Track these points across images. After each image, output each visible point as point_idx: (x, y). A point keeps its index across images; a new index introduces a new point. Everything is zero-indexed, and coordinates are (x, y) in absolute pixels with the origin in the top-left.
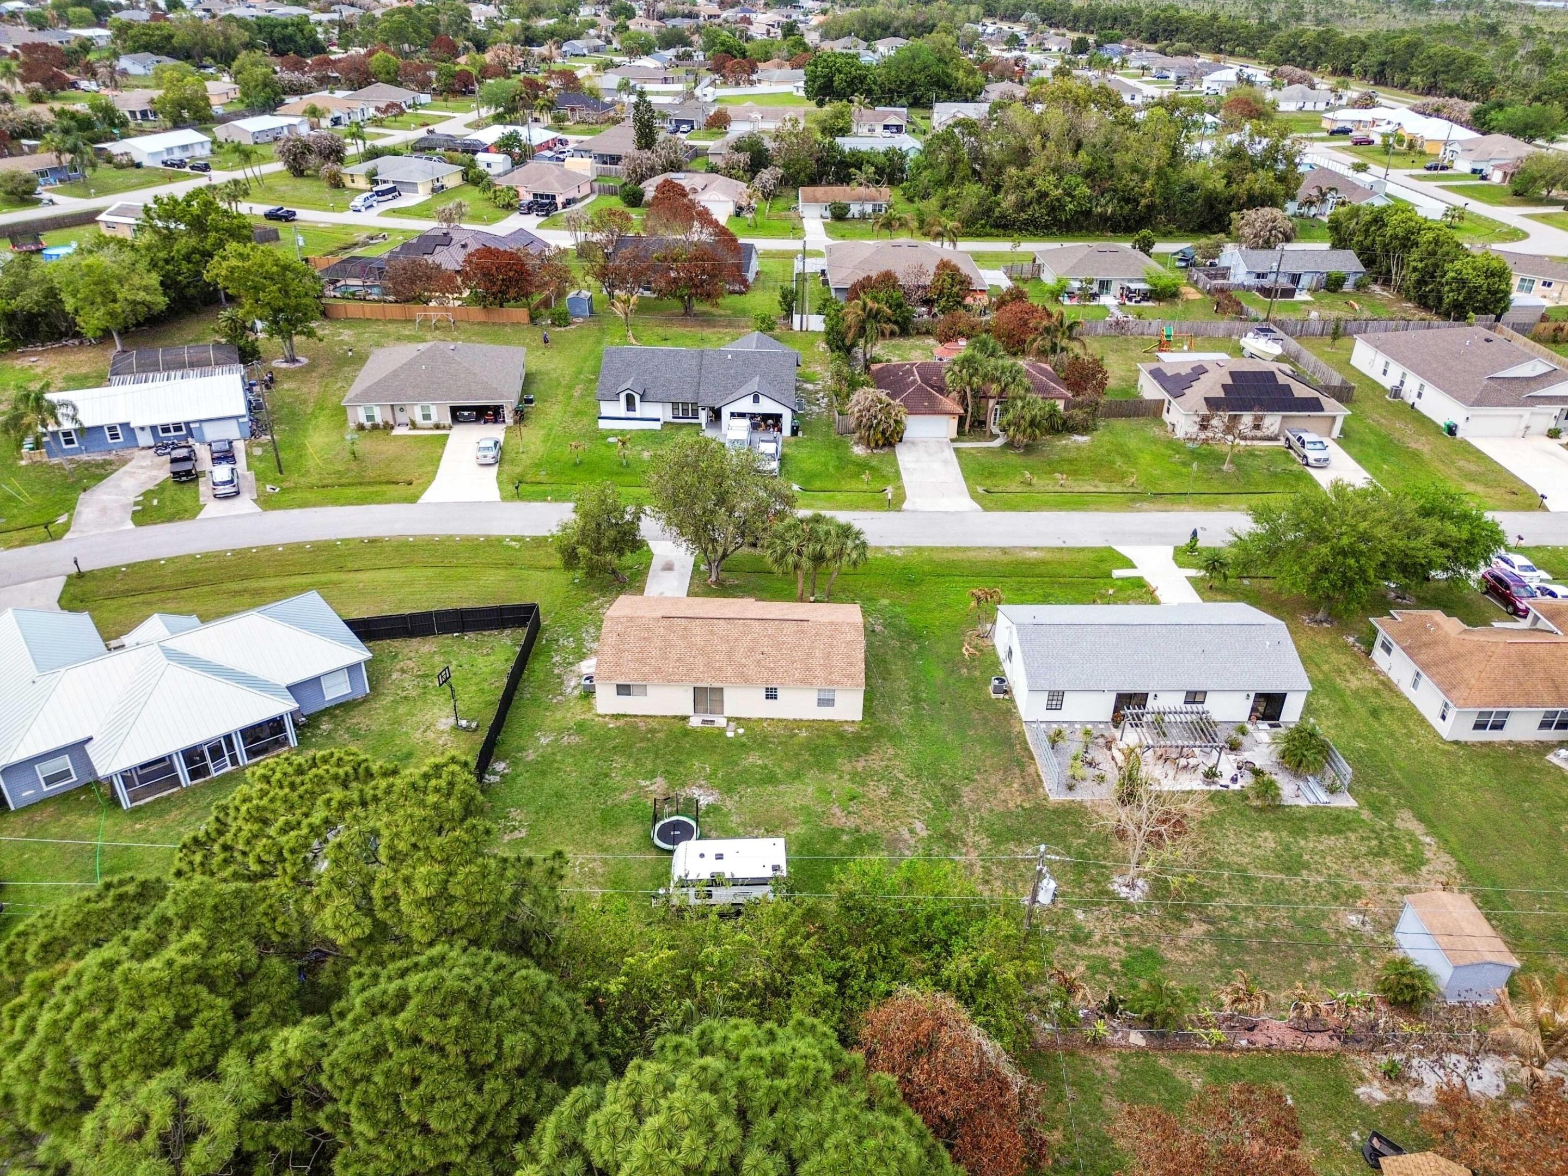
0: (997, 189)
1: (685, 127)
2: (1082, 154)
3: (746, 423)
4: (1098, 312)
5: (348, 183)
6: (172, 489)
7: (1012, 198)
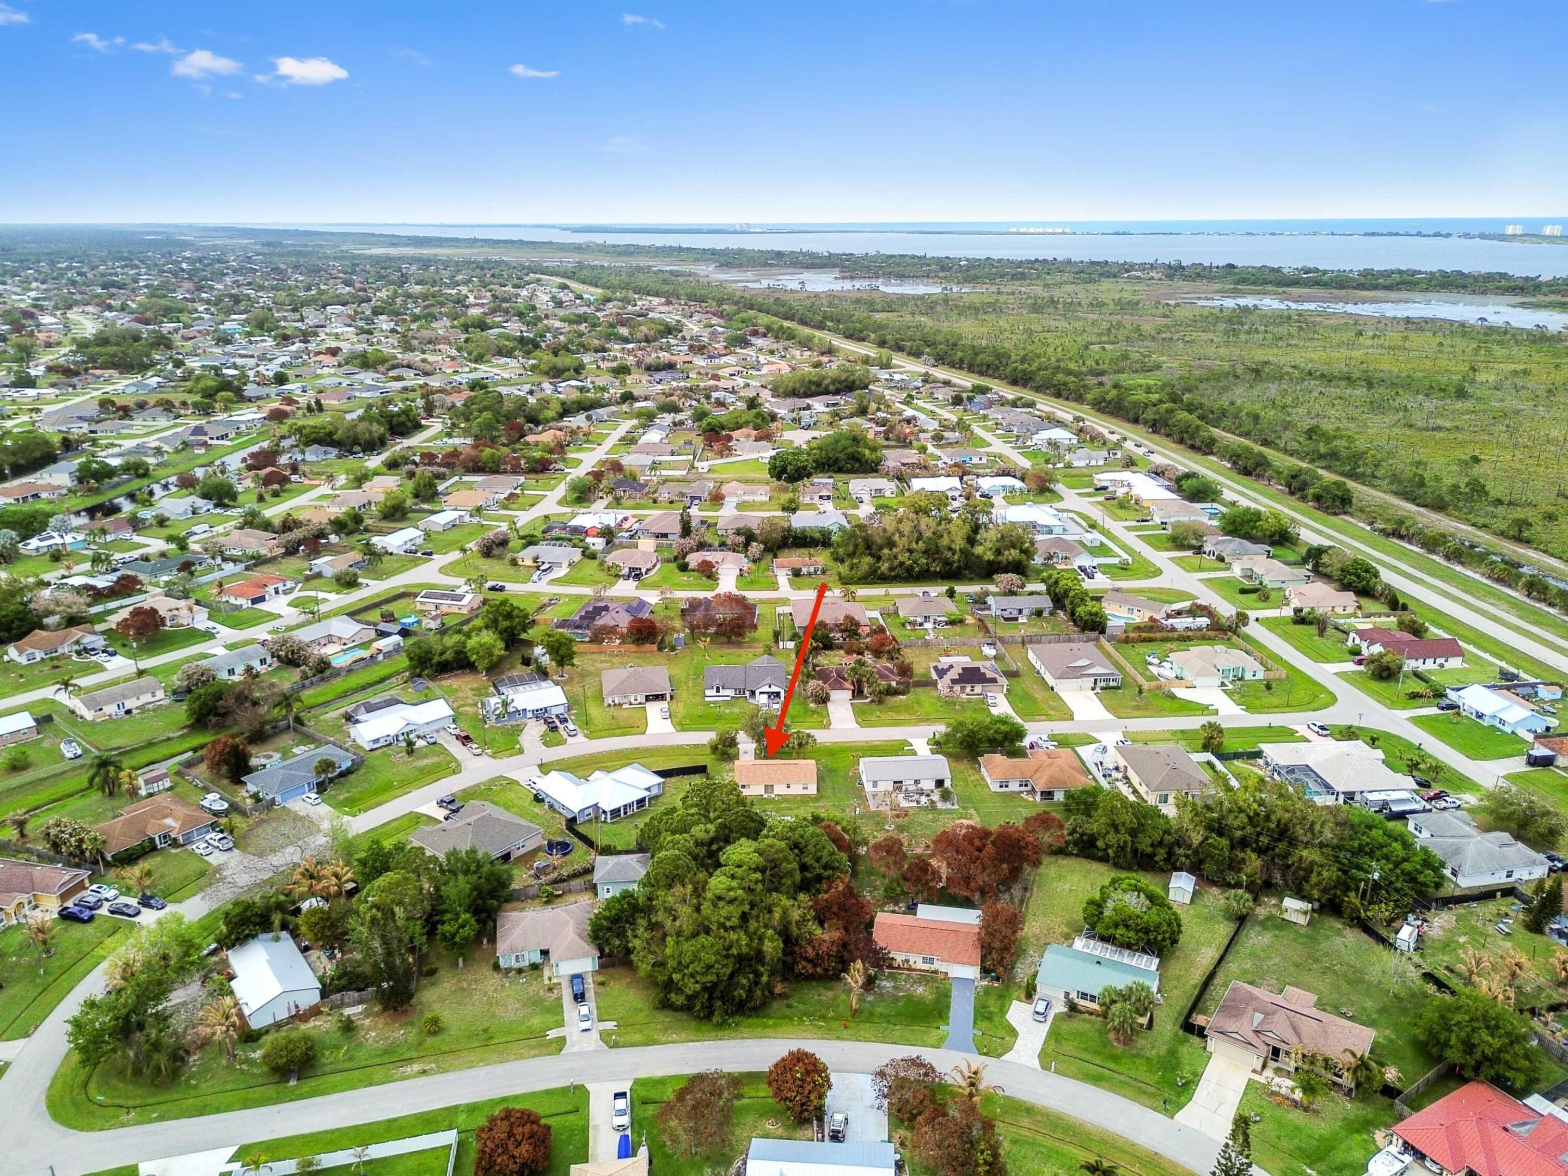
0: (879, 558)
1: (697, 502)
2: (920, 543)
3: (766, 696)
4: (923, 632)
5: (520, 562)
6: (551, 734)
7: (886, 565)
